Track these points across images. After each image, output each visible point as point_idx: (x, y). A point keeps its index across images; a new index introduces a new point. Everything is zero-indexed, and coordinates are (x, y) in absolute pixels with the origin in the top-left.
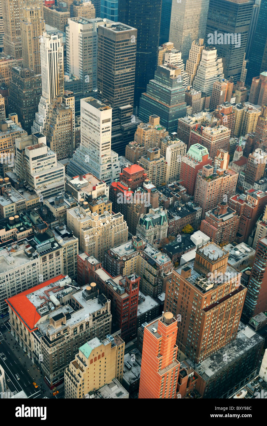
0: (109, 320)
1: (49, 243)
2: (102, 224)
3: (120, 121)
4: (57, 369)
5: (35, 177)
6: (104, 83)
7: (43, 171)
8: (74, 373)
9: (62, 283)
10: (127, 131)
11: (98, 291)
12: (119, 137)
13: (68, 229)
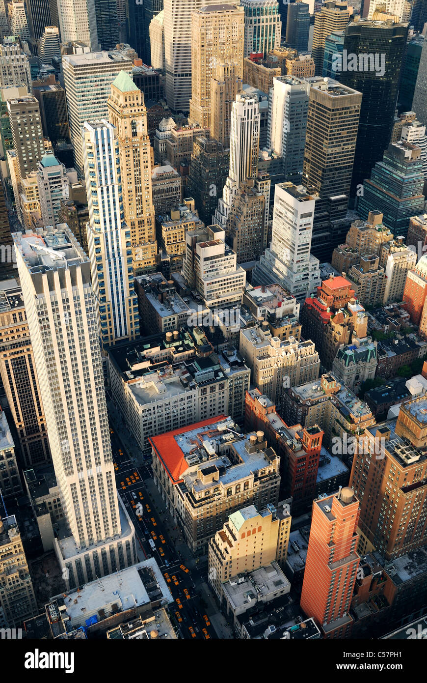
0: (276, 483)
1: (212, 371)
2: (284, 353)
3: (329, 216)
4: (202, 537)
5: (206, 283)
6: (312, 163)
7: (218, 276)
8: (220, 547)
9: (221, 427)
10: (337, 229)
11: (266, 442)
12: (326, 237)
13: (239, 355)
